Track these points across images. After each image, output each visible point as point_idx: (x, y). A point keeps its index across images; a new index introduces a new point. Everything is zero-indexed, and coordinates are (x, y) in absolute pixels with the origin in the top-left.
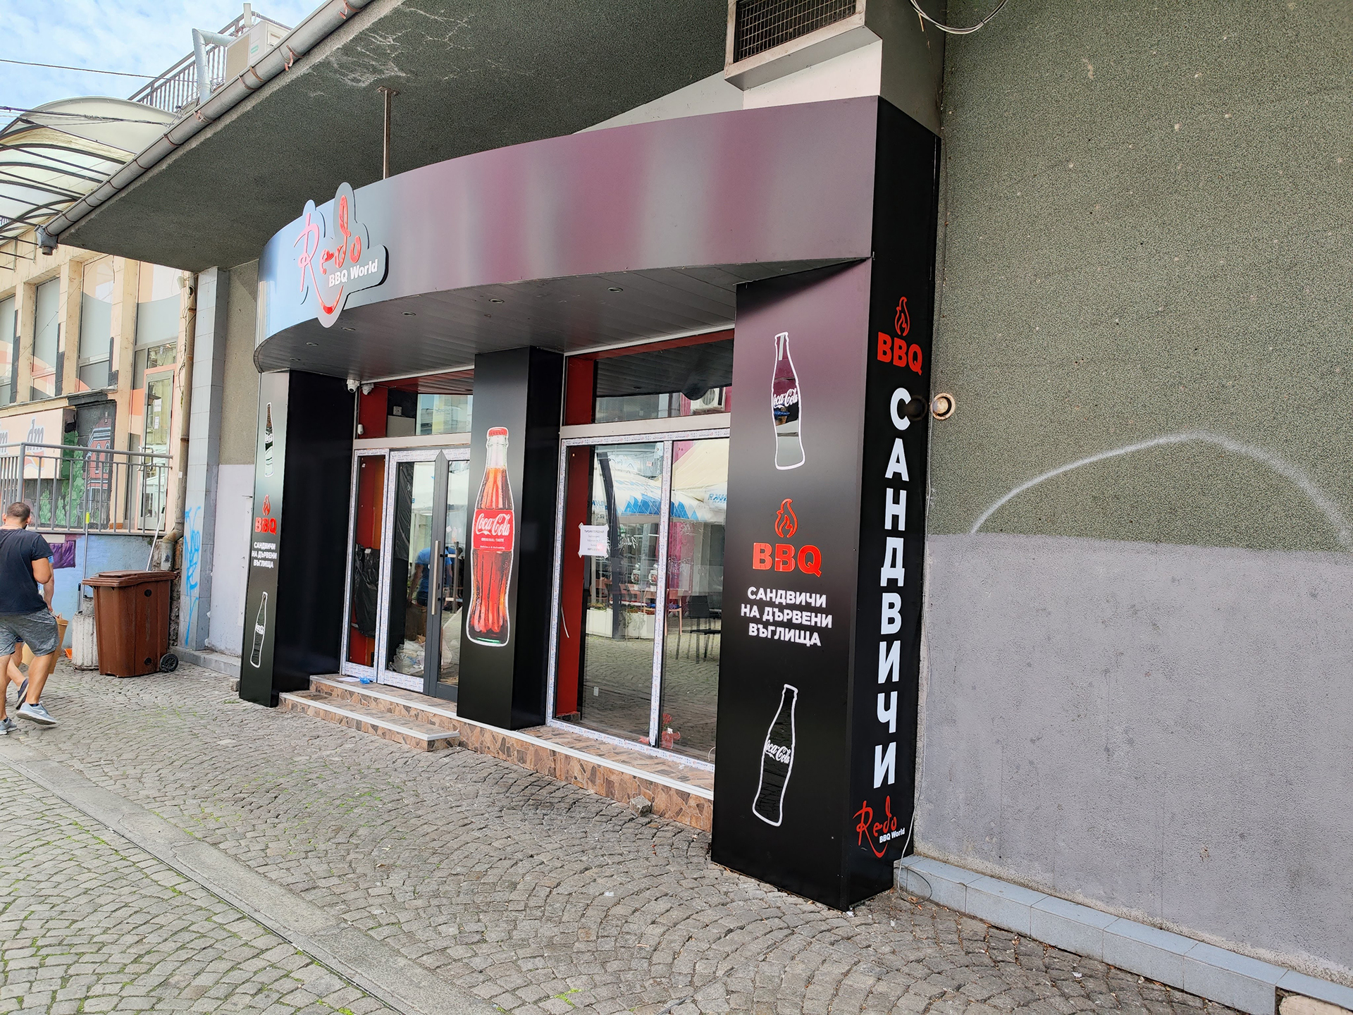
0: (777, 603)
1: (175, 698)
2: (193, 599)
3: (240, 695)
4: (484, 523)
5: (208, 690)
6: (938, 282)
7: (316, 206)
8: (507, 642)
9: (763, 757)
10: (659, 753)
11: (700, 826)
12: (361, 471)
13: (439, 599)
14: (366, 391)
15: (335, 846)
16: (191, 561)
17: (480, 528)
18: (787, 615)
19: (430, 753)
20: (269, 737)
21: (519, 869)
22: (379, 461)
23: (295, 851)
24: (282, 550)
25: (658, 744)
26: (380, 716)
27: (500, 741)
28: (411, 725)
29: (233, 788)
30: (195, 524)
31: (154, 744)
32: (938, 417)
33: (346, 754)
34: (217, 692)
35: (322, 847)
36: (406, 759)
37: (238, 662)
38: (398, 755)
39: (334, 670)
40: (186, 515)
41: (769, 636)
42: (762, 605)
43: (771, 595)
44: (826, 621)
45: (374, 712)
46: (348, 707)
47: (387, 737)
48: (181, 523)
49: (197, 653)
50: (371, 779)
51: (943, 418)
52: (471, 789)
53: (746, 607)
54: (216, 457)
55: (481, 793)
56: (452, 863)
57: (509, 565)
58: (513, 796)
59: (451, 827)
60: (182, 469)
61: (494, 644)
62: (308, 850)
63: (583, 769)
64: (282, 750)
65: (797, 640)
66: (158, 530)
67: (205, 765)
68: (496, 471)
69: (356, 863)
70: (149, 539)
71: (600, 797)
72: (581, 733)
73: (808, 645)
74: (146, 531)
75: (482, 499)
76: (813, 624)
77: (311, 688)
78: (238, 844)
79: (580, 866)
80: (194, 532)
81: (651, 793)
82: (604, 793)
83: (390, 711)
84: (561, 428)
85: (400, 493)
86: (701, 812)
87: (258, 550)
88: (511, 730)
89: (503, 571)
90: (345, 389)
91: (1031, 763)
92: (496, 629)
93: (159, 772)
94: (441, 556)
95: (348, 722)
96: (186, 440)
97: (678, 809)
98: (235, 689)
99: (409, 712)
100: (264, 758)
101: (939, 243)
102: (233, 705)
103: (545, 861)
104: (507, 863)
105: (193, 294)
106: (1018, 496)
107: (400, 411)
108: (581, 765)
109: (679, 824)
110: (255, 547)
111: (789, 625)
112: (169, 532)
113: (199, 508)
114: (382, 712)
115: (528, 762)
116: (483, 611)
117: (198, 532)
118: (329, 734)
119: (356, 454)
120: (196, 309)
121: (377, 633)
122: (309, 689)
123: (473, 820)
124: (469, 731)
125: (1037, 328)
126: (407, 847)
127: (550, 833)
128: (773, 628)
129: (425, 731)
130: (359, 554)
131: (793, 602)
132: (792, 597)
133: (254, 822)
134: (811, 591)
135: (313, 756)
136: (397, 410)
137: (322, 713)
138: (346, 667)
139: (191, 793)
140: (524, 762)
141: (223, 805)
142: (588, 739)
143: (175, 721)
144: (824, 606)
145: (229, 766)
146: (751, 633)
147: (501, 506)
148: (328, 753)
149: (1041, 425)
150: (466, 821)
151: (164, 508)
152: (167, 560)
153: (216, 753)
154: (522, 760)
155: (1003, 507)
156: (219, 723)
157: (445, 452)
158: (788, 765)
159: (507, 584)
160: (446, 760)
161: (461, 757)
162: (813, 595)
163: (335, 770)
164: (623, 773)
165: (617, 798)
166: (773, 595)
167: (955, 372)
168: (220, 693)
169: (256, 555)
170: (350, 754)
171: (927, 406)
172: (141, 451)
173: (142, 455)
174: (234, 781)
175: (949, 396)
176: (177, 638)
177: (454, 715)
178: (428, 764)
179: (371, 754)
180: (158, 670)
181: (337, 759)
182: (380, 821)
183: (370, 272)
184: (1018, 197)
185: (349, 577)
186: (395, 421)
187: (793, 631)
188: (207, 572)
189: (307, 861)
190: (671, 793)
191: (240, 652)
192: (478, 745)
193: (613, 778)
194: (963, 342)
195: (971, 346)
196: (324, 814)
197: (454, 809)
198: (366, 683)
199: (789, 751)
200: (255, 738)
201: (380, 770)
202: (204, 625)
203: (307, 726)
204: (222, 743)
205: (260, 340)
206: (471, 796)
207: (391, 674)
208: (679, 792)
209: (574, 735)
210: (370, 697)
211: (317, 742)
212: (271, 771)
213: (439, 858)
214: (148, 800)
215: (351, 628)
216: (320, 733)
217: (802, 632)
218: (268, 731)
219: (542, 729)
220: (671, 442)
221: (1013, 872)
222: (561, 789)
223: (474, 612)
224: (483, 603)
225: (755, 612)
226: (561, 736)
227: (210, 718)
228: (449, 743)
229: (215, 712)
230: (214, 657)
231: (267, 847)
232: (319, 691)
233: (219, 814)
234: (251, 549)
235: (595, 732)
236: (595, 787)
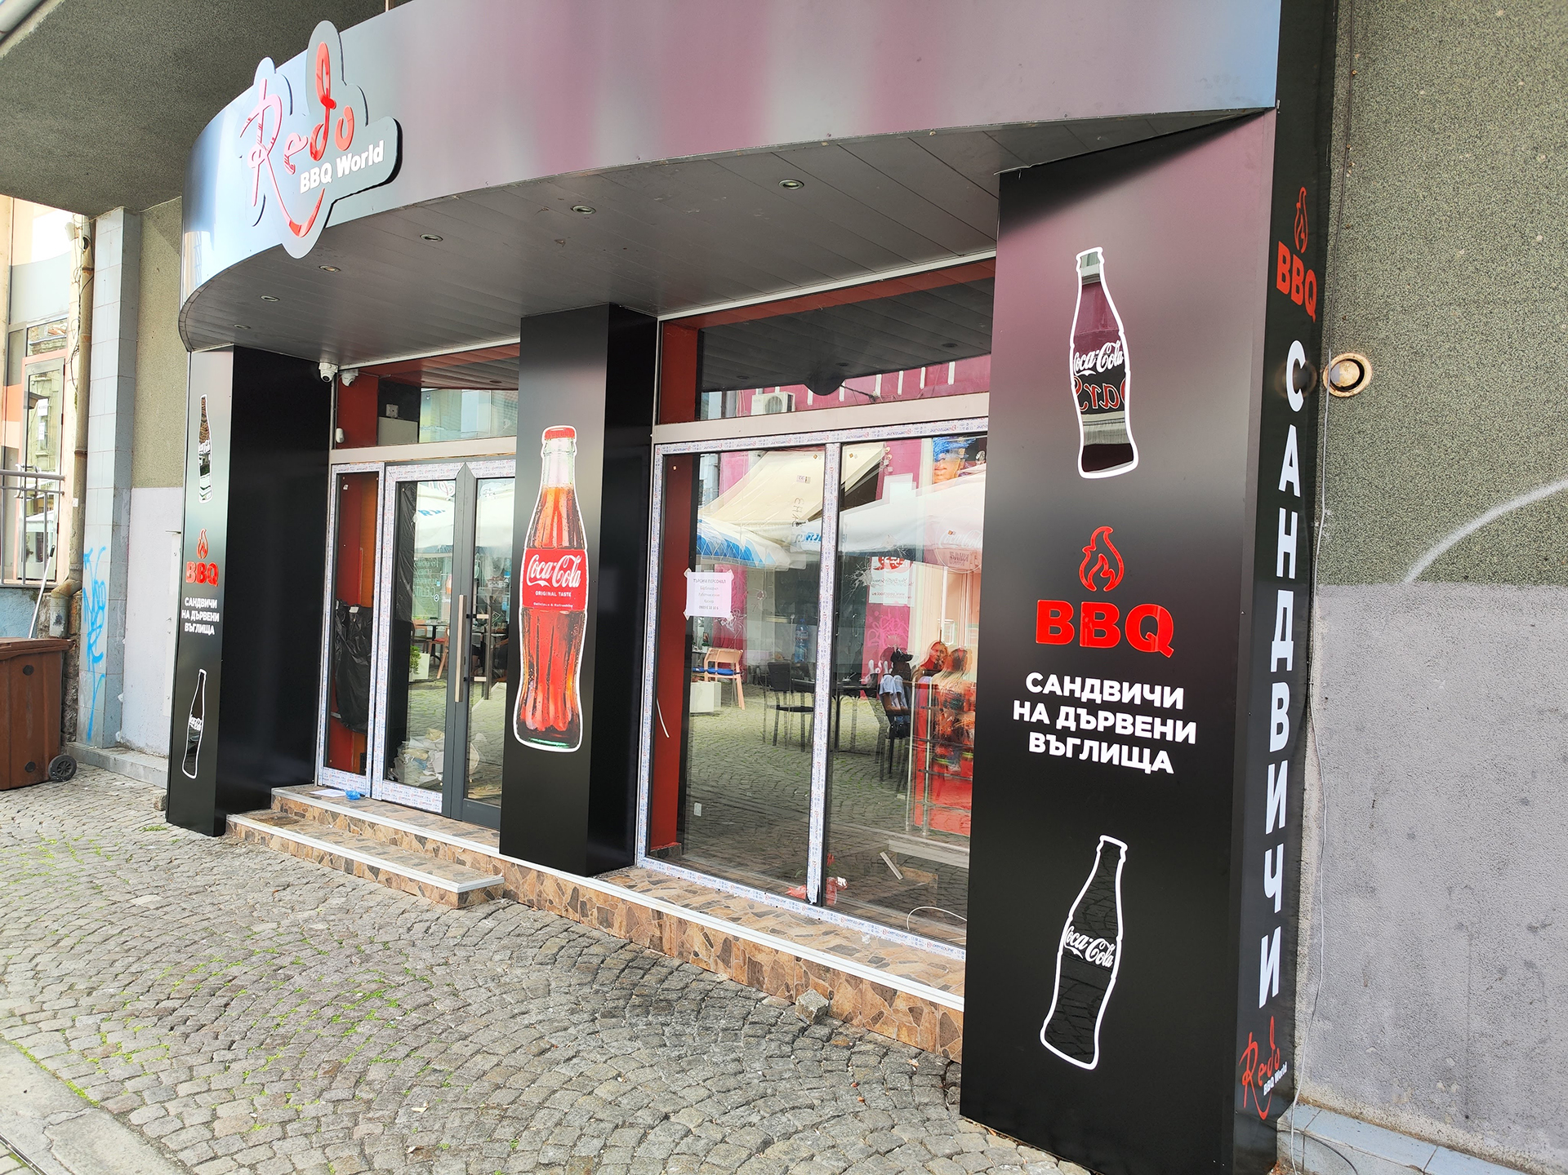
0: (1084, 700)
1: (70, 823)
2: (98, 676)
3: (167, 817)
4: (539, 569)
5: (120, 809)
6: (1336, 171)
7: (276, 68)
8: (579, 746)
9: (1060, 954)
10: (824, 914)
11: (916, 1042)
12: (342, 495)
13: (465, 679)
14: (347, 380)
15: (331, 1107)
16: (93, 624)
17: (532, 576)
18: (1104, 720)
19: (462, 912)
20: (212, 889)
21: (654, 1149)
22: (368, 481)
23: (264, 1123)
24: (230, 608)
25: (821, 901)
26: (381, 851)
27: (570, 892)
28: (429, 866)
29: (157, 989)
30: (98, 571)
31: (31, 906)
32: (1338, 393)
33: (333, 917)
34: (132, 812)
35: (310, 1109)
36: (428, 924)
37: (164, 766)
38: (413, 915)
39: (306, 778)
40: (85, 558)
41: (1069, 755)
42: (1054, 703)
43: (1072, 686)
44: (1188, 732)
45: (370, 844)
46: (331, 837)
47: (394, 884)
48: (78, 570)
49: (104, 752)
50: (377, 964)
51: (1347, 394)
52: (536, 977)
53: (1022, 706)
54: (127, 476)
55: (553, 985)
56: (537, 1139)
57: (580, 632)
58: (606, 989)
59: (520, 1058)
60: (78, 494)
61: (559, 748)
62: (287, 1119)
63: (709, 941)
64: (232, 912)
65: (1125, 763)
66: (44, 580)
67: (111, 944)
68: (558, 492)
69: (372, 1145)
70: (31, 593)
71: (739, 987)
72: (692, 880)
73: (1148, 771)
74: (27, 582)
75: (535, 533)
76: (1157, 736)
77: (273, 806)
78: (163, 1112)
79: (753, 1139)
80: (96, 582)
81: (827, 985)
82: (744, 978)
83: (394, 842)
84: (655, 428)
85: (402, 526)
86: (917, 1019)
87: (191, 609)
88: (587, 876)
89: (571, 640)
90: (316, 377)
91: (1529, 965)
92: (562, 727)
93: (34, 962)
94: (468, 616)
95: (333, 861)
96: (82, 454)
97: (875, 1012)
98: (160, 808)
99: (423, 844)
100: (205, 929)
101: (1339, 107)
102: (158, 833)
103: (691, 1126)
104: (630, 1135)
105: (89, 248)
106: (1500, 520)
107: (396, 411)
108: (706, 936)
109: (880, 1038)
110: (187, 604)
111: (1109, 736)
112: (61, 582)
113: (104, 549)
114: (382, 844)
115: (616, 925)
116: (540, 699)
117: (103, 583)
118: (305, 881)
119: (334, 472)
120: (93, 269)
121: (370, 727)
122: (270, 808)
123: (553, 1041)
124: (518, 875)
125: (1539, 238)
126: (455, 1105)
127: (684, 1064)
128: (1078, 741)
129: (451, 876)
130: (340, 614)
131: (1116, 698)
132: (1112, 691)
133: (192, 1060)
134: (1153, 679)
135: (282, 922)
136: (391, 409)
137: (291, 848)
138: (324, 774)
139: (85, 1001)
140: (610, 925)
141: (137, 1025)
142: (705, 890)
143: (66, 864)
144: (1180, 706)
145: (150, 946)
146: (1032, 749)
147: (566, 543)
148: (306, 914)
149: (1548, 401)
150: (544, 1045)
151: (53, 550)
152: (58, 622)
153: (130, 921)
154: (606, 921)
155: (1468, 539)
156: (135, 866)
157: (471, 465)
158: (1111, 969)
159: (577, 659)
160: (489, 923)
161: (509, 916)
162: (1158, 689)
163: (321, 948)
164: (777, 951)
165: (768, 989)
166: (1077, 686)
167: (1370, 317)
168: (138, 814)
169: (188, 616)
170: (340, 916)
171: (1315, 375)
172: (20, 469)
173: (21, 475)
174: (156, 975)
175: (1359, 357)
176: (75, 731)
177: (495, 852)
178: (462, 931)
179: (373, 915)
180: (47, 778)
181: (320, 926)
182: (402, 1051)
183: (370, 163)
184: (1498, 19)
185: (327, 647)
186: (390, 424)
187: (1116, 747)
188: (118, 639)
189: (288, 1143)
190: (863, 987)
191: (167, 751)
192: (534, 898)
193: (759, 958)
194: (1388, 267)
195: (1404, 273)
196: (309, 1038)
197: (518, 1019)
198: (355, 798)
199: (1111, 948)
200: (191, 890)
201: (390, 945)
202: (114, 714)
203: (270, 868)
204: (139, 901)
205: (188, 290)
206: (540, 992)
207: (392, 785)
208: (876, 987)
209: (682, 883)
210: (364, 822)
211: (286, 895)
212: (218, 953)
213: (512, 1130)
214: (12, 1021)
215: (330, 719)
216: (291, 879)
217: (1136, 750)
218: (210, 879)
219: (633, 873)
220: (838, 445)
221: (1493, 1143)
222: (675, 973)
223: (524, 701)
224: (539, 686)
225: (1041, 713)
226: (664, 885)
227: (121, 857)
228: (489, 894)
229: (130, 847)
230: (128, 758)
231: (215, 1116)
232: (286, 811)
233: (132, 1046)
234: (181, 607)
235: (715, 879)
236: (729, 970)
